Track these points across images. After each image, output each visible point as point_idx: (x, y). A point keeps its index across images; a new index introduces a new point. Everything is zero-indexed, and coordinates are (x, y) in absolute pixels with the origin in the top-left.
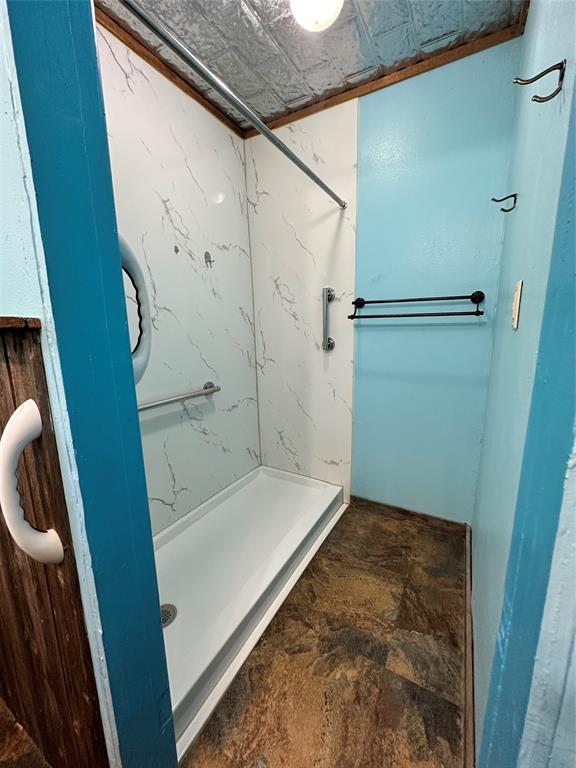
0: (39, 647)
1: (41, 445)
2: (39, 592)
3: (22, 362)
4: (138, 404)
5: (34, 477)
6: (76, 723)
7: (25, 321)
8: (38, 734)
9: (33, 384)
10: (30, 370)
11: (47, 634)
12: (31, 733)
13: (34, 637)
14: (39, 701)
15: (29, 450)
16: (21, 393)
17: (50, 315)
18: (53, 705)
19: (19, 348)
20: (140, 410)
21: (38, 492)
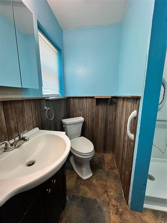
0: (125, 156)
1: (135, 118)
2: (127, 145)
3: (136, 103)
4: (157, 119)
5: (133, 124)
6: (127, 173)
7: (139, 96)
8: (120, 172)
9: (137, 108)
10: (137, 105)
11: (127, 153)
12: (119, 172)
13: (124, 153)
14: (122, 166)
15: (133, 119)
16: (135, 109)
17: (143, 95)
18: (124, 168)
19: (136, 101)
20: (157, 120)
21: (132, 127)
